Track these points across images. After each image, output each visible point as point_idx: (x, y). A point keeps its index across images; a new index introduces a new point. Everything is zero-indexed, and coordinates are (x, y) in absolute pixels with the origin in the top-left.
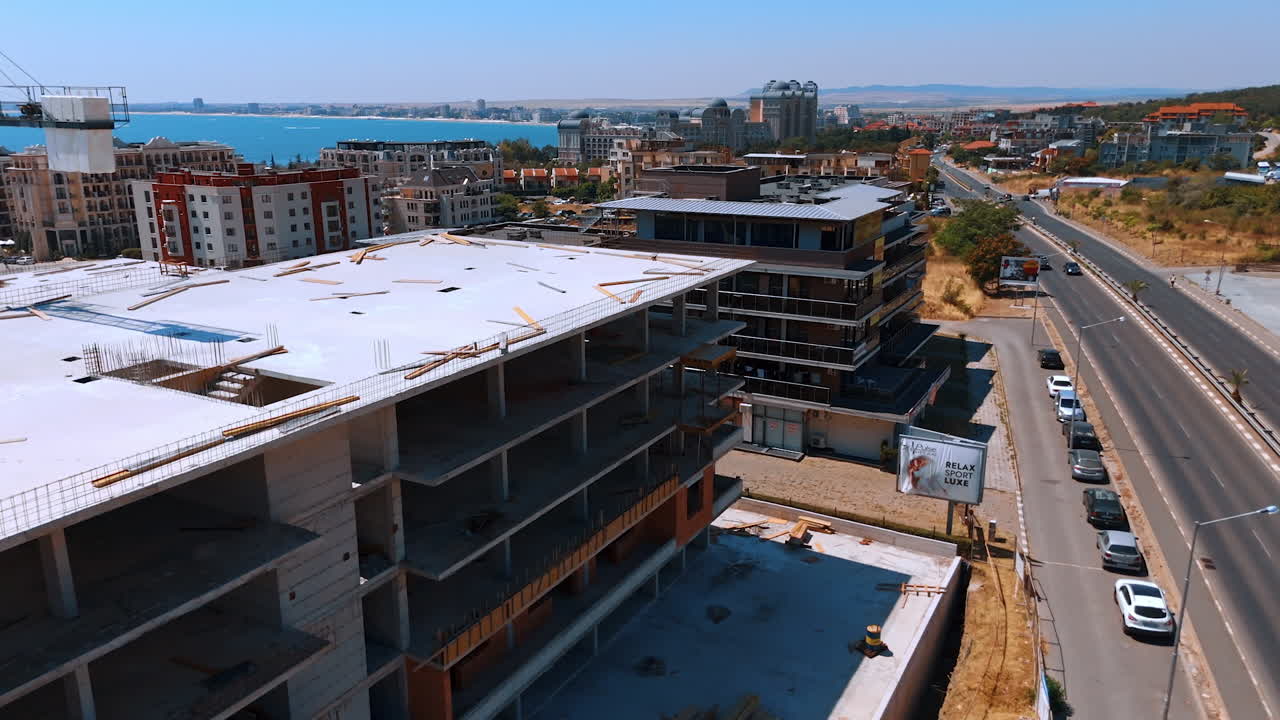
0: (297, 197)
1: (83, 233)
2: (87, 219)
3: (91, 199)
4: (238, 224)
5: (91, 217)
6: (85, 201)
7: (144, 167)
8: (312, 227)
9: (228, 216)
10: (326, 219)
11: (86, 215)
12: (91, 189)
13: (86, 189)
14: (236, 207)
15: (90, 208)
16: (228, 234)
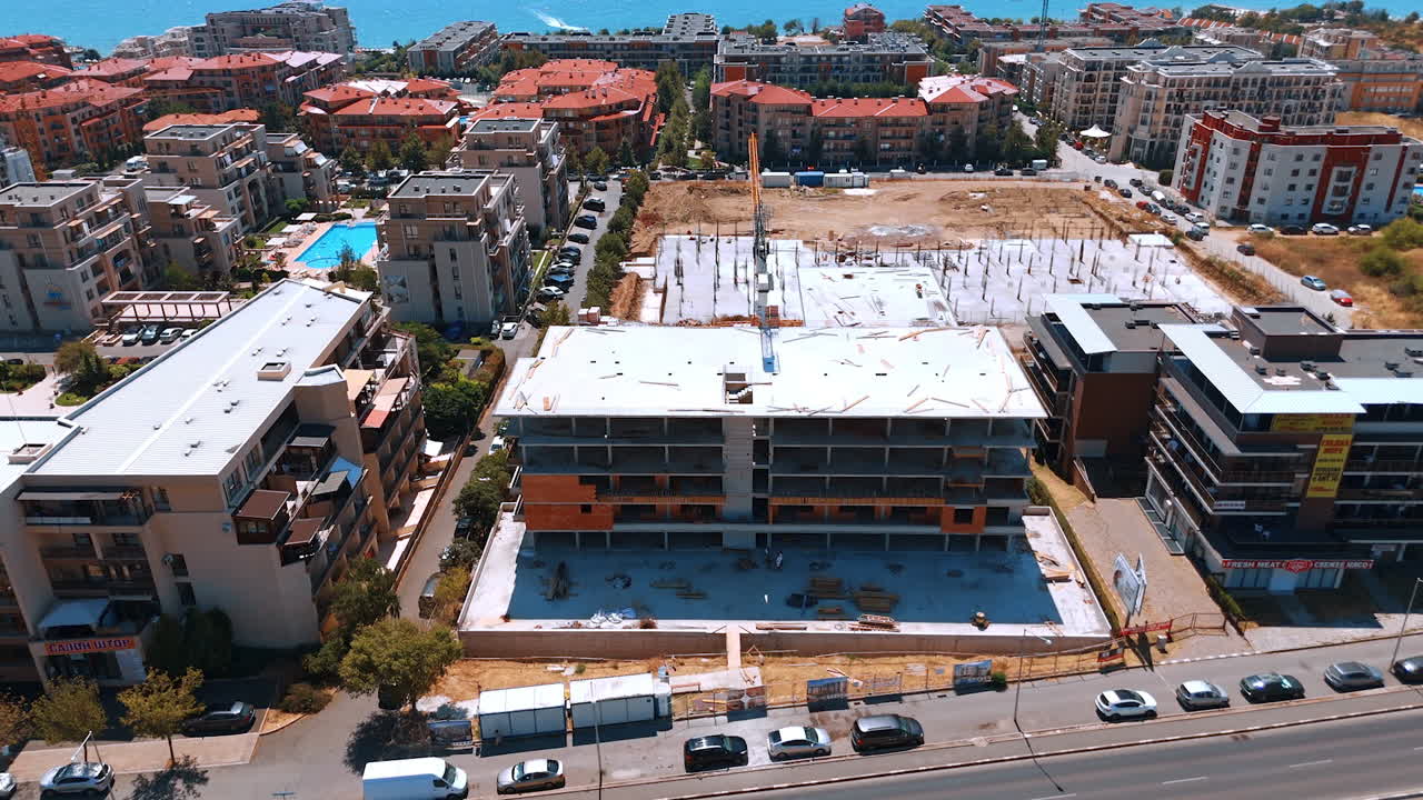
0: (1308, 159)
1: (1152, 144)
2: (1160, 131)
3: (1169, 115)
4: (1239, 175)
5: (1164, 131)
6: (1163, 115)
7: (1229, 90)
8: (1314, 190)
9: (1233, 166)
10: (1333, 183)
11: (1160, 127)
12: (1172, 107)
13: (1168, 106)
14: (1243, 160)
15: (1166, 122)
16: (1227, 182)
